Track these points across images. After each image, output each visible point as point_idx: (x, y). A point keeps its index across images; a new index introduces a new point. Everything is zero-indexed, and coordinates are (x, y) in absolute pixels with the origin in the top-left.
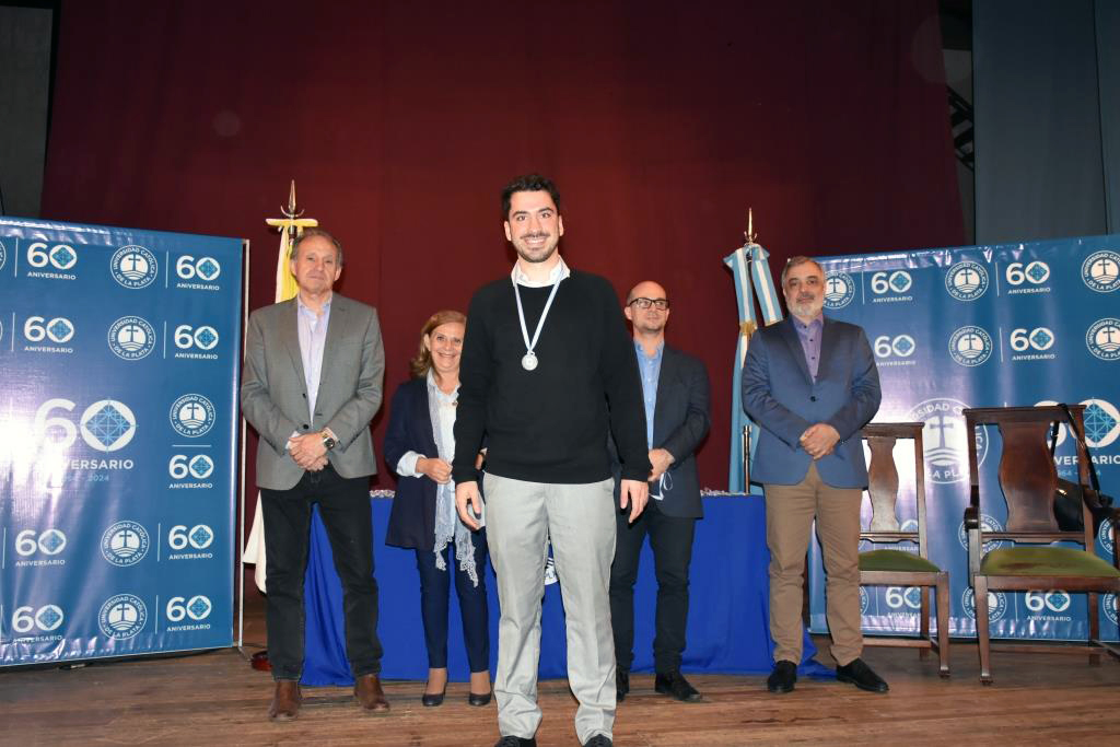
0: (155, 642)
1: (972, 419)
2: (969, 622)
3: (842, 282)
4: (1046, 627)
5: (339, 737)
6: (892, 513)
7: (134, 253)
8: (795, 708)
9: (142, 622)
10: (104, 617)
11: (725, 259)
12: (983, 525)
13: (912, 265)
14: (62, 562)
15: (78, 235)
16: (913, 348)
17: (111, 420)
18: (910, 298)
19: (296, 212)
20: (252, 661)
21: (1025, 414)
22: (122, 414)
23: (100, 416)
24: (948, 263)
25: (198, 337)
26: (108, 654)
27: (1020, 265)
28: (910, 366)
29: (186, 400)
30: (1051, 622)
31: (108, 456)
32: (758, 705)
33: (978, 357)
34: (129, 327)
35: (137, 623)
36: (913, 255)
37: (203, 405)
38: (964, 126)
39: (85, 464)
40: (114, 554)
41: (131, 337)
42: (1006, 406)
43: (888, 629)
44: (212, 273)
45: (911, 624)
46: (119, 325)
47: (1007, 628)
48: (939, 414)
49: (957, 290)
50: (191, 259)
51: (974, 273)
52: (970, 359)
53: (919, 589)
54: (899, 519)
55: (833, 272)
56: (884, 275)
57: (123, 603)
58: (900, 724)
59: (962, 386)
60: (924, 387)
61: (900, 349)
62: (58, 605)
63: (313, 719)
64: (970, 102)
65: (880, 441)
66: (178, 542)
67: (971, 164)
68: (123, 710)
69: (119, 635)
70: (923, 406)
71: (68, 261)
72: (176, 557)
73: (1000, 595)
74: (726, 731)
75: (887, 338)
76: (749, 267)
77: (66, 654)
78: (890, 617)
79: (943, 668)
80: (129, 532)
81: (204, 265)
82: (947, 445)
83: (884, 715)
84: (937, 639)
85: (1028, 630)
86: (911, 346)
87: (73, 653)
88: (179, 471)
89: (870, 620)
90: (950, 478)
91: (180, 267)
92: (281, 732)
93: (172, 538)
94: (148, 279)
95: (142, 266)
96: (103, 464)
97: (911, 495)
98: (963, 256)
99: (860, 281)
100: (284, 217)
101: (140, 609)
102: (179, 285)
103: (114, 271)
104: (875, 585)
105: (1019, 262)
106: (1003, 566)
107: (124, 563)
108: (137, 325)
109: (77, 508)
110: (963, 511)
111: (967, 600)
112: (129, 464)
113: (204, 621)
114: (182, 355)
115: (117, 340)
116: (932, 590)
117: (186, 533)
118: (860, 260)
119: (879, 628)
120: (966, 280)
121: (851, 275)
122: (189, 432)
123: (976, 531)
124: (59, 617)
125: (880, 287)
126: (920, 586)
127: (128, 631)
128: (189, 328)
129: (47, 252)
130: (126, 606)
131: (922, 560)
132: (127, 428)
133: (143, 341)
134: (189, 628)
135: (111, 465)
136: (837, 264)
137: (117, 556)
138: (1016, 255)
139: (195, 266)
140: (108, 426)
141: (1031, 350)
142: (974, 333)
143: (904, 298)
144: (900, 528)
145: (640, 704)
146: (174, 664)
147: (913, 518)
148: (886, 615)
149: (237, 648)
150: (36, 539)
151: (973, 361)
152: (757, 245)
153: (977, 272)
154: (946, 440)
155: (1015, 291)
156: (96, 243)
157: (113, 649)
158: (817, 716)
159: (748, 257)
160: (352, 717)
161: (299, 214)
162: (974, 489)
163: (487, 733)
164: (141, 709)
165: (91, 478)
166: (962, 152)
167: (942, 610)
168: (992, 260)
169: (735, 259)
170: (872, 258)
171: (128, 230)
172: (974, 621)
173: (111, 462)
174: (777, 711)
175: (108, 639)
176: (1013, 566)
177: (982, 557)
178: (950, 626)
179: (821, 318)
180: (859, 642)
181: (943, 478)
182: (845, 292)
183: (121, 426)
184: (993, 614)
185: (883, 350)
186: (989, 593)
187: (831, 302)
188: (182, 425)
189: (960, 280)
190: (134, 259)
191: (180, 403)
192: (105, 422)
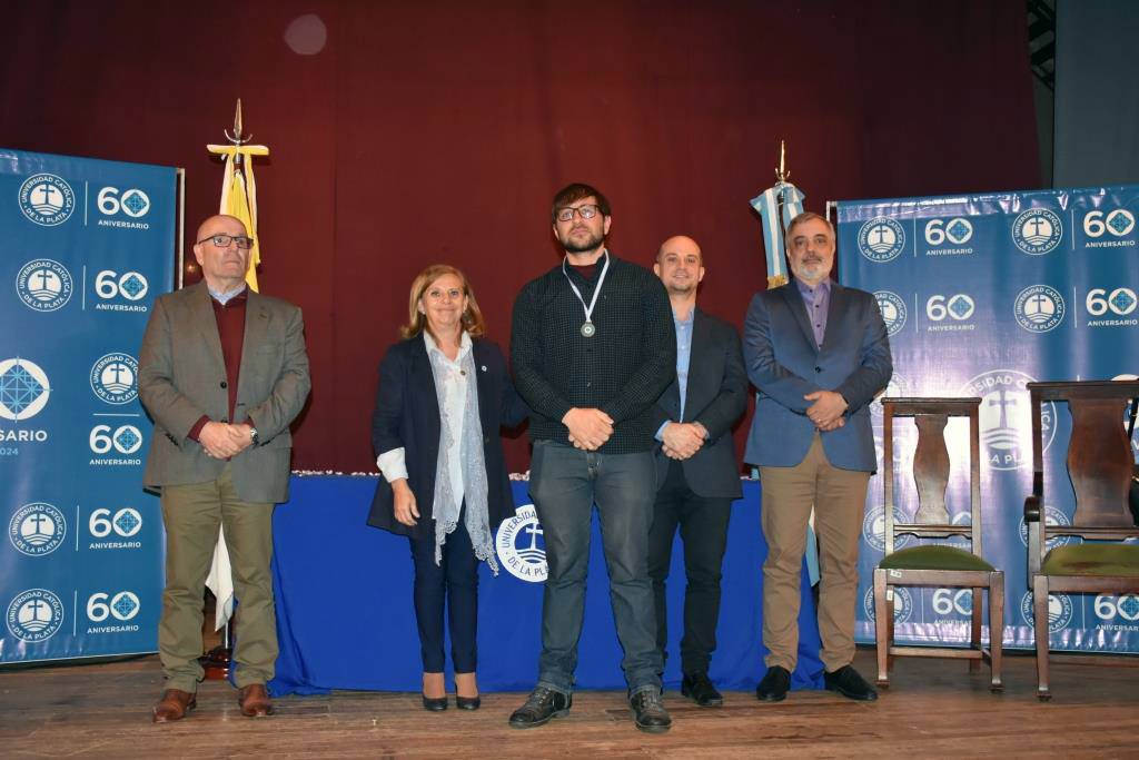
0: (73, 646)
1: (1038, 394)
2: (1029, 631)
3: (890, 231)
4: (1117, 638)
5: (299, 750)
6: (941, 504)
7: (47, 184)
8: (823, 724)
9: (58, 622)
10: (13, 615)
11: (752, 201)
12: (1047, 519)
13: (973, 212)
16: (972, 310)
17: (20, 382)
18: (970, 251)
19: (242, 137)
21: (1100, 389)
22: (34, 375)
23: (8, 377)
24: (1016, 209)
25: (123, 285)
26: (18, 659)
27: (1100, 214)
28: (968, 331)
29: (111, 359)
30: (1123, 632)
31: (16, 426)
32: (778, 720)
33: (1048, 321)
34: (41, 272)
35: (52, 623)
36: (975, 200)
37: (128, 366)
38: (1046, 38)
40: (24, 541)
41: (44, 284)
42: (1078, 379)
43: (935, 639)
44: (140, 208)
45: (961, 633)
46: (29, 269)
47: (1072, 639)
48: (1000, 388)
49: (1026, 242)
50: (115, 191)
51: (1046, 223)
52: (1039, 324)
53: (970, 591)
54: (949, 511)
55: (880, 217)
56: (940, 223)
57: (35, 599)
58: (941, 742)
59: (1029, 356)
60: (984, 357)
61: (956, 311)
63: (268, 732)
64: (1053, 8)
65: (930, 419)
66: (101, 528)
67: (1052, 85)
68: (43, 721)
69: (30, 637)
70: (982, 378)
72: (98, 546)
73: (1064, 598)
74: (742, 747)
75: (942, 298)
76: (781, 209)
78: (938, 625)
79: (996, 681)
80: (42, 516)
81: (131, 198)
82: (1009, 425)
83: (923, 732)
84: (989, 650)
85: (1096, 641)
86: (970, 307)
88: (101, 444)
89: (913, 627)
90: (1011, 464)
91: (101, 200)
92: (232, 745)
93: (93, 523)
94: (64, 214)
95: (57, 199)
96: (11, 435)
97: (965, 483)
98: (1034, 202)
99: (911, 229)
100: (228, 143)
101: (55, 607)
102: (100, 222)
103: (23, 205)
104: (920, 586)
105: (1097, 209)
106: (1066, 565)
107: (36, 552)
108: (51, 269)
110: (1024, 500)
111: (1026, 606)
112: (41, 436)
113: (130, 622)
114: (104, 307)
115: (27, 287)
116: (985, 592)
117: (110, 518)
118: (911, 204)
119: (925, 638)
120: (1037, 231)
121: (902, 222)
122: (113, 398)
123: (1037, 524)
125: (935, 236)
126: (972, 588)
127: (41, 632)
128: (113, 274)
130: (39, 602)
131: (977, 557)
132: (40, 393)
133: (58, 289)
134: (113, 629)
135: (21, 436)
136: (885, 209)
137: (28, 544)
138: (1097, 201)
139: (119, 200)
140: (16, 390)
141: (1109, 315)
142: (1044, 293)
143: (963, 251)
144: (951, 520)
146: (96, 671)
147: (967, 510)
148: (932, 622)
151: (1041, 327)
152: (789, 185)
153: (1050, 221)
154: (1008, 419)
155: (1093, 245)
156: (2, 170)
157: (24, 653)
158: (849, 733)
159: (780, 199)
160: (312, 729)
161: (246, 139)
162: (1038, 477)
163: (470, 748)
164: (63, 719)
166: (1042, 68)
167: (996, 617)
168: (1067, 207)
169: (764, 202)
170: (927, 202)
171: (39, 155)
172: (1033, 631)
173: (21, 432)
174: (801, 727)
175: (18, 641)
176: (1079, 566)
177: (1043, 554)
178: (1005, 635)
179: (828, 282)
180: (851, 649)
181: (1003, 463)
182: (893, 241)
183: (32, 390)
184: (1054, 624)
185: (937, 312)
186: (1051, 597)
187: (876, 254)
188: (105, 390)
189: (1029, 230)
190: (47, 191)
191: (103, 363)
192: (13, 385)
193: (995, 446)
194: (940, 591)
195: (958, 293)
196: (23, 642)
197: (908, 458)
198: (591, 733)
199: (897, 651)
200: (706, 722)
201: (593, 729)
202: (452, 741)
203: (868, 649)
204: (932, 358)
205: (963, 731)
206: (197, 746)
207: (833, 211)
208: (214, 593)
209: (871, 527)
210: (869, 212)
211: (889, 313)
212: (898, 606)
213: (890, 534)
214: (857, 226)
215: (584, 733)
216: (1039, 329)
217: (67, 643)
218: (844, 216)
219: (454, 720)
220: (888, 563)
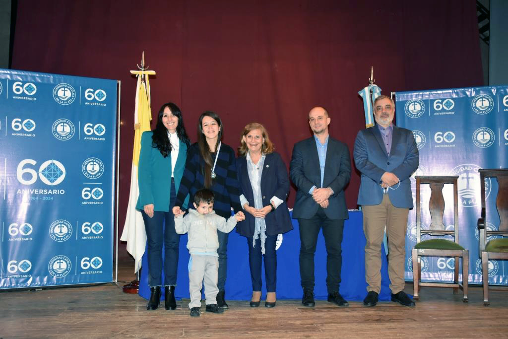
0: (76, 279)
1: (483, 174)
2: (479, 276)
3: (418, 105)
5: (170, 323)
6: (441, 221)
7: (65, 87)
8: (390, 314)
9: (70, 269)
10: (51, 266)
11: (359, 93)
12: (487, 228)
13: (454, 96)
14: (31, 239)
15: (37, 78)
16: (454, 138)
17: (53, 170)
18: (453, 113)
19: (144, 68)
20: (123, 289)
22: (59, 167)
23: (48, 168)
24: (473, 95)
25: (96, 129)
26: (53, 284)
28: (452, 147)
29: (90, 160)
31: (52, 188)
32: (371, 312)
33: (488, 143)
34: (62, 124)
35: (67, 270)
36: (456, 91)
37: (98, 163)
38: (485, 22)
39: (41, 191)
40: (55, 236)
41: (63, 129)
42: (501, 168)
43: (438, 279)
44: (102, 97)
45: (449, 277)
46: (57, 123)
47: (498, 280)
48: (467, 172)
49: (478, 109)
50: (92, 90)
51: (487, 101)
52: (483, 144)
53: (454, 259)
54: (444, 224)
55: (414, 99)
56: (440, 101)
57: (60, 260)
58: (442, 323)
59: (479, 158)
60: (459, 158)
61: (448, 139)
62: (29, 260)
64: (488, 9)
65: (436, 185)
66: (86, 230)
67: (488, 42)
68: (64, 310)
69: (58, 275)
70: (459, 167)
71: (32, 91)
72: (85, 238)
73: (494, 262)
74: (356, 324)
75: (441, 133)
76: (371, 95)
77: (33, 284)
78: (439, 273)
79: (465, 297)
80: (63, 225)
81: (99, 93)
82: (470, 188)
83: (435, 319)
84: (462, 284)
86: (453, 137)
87: (36, 284)
88: (86, 195)
89: (429, 275)
90: (471, 204)
91: (86, 94)
92: (142, 320)
93: (83, 228)
94: (71, 100)
95: (68, 94)
96: (50, 192)
97: (451, 213)
98: (481, 92)
99: (428, 104)
100: (139, 70)
101: (68, 263)
102: (86, 103)
103: (55, 96)
104: (432, 256)
106: (496, 247)
107: (60, 240)
108: (66, 123)
109: (38, 213)
110: (477, 219)
111: (478, 265)
112: (62, 192)
113: (98, 270)
114: (88, 138)
115: (56, 130)
116: (460, 259)
117: (90, 226)
118: (428, 93)
119: (434, 279)
120: (482, 104)
121: (424, 101)
123: (483, 230)
124: (29, 266)
125: (438, 107)
126: (454, 257)
127: (62, 273)
128: (91, 125)
129: (22, 86)
130: (62, 261)
131: (457, 244)
132: (62, 174)
133: (69, 131)
134: (92, 272)
135: (54, 192)
136: (416, 95)
137: (57, 237)
139: (94, 94)
140: (52, 173)
142: (486, 131)
143: (450, 113)
144: (445, 229)
145: (314, 311)
146: (85, 290)
147: (452, 224)
148: (437, 272)
149: (114, 283)
150: (18, 228)
151: (485, 145)
152: (375, 85)
153: (488, 100)
154: (470, 185)
155: (507, 110)
156: (45, 82)
157: (55, 282)
158: (402, 318)
159: (371, 91)
160: (174, 314)
161: (148, 67)
162: (483, 210)
163: (240, 323)
164: (72, 309)
165: (44, 198)
166: (484, 35)
167: (465, 270)
168: (496, 93)
169: (364, 92)
170: (434, 92)
171: (62, 76)
172: (481, 276)
173: (54, 190)
174: (382, 316)
175: (53, 277)
176: (501, 248)
177: (486, 243)
178: (469, 278)
179: (392, 126)
180: (403, 284)
181: (468, 204)
182: (420, 109)
183: (58, 173)
184: (491, 272)
185: (439, 139)
186: (489, 262)
187: (413, 114)
188: (88, 173)
189: (479, 104)
190: (64, 90)
191: (87, 162)
192: (51, 171)
193: (465, 197)
194: (440, 259)
195: (447, 131)
196: (55, 278)
197: (426, 202)
198: (291, 317)
199: (422, 284)
200: (341, 313)
201: (292, 316)
202: (233, 320)
203: (410, 283)
204: (437, 159)
205: (451, 318)
206: (128, 320)
207: (394, 96)
208: (134, 257)
209: (410, 231)
210: (409, 97)
211: (418, 140)
212: (422, 265)
213: (419, 234)
214: (404, 103)
215: (289, 318)
216: (483, 146)
217: (73, 278)
218: (399, 98)
219: (234, 311)
220: (418, 246)
